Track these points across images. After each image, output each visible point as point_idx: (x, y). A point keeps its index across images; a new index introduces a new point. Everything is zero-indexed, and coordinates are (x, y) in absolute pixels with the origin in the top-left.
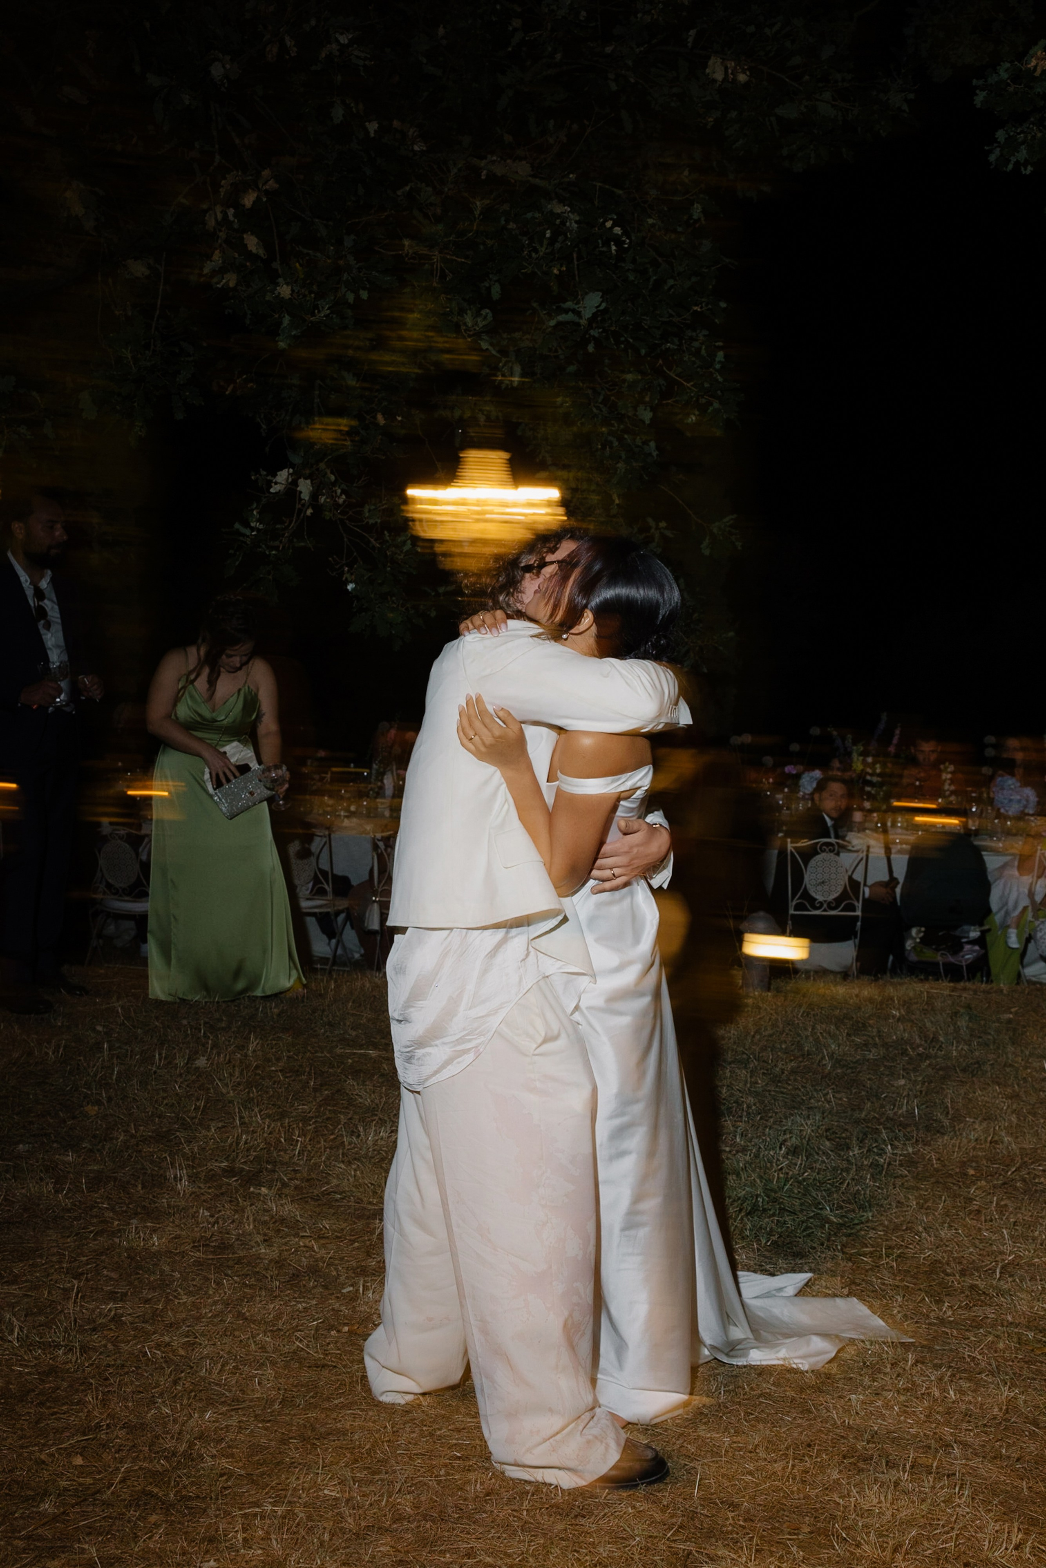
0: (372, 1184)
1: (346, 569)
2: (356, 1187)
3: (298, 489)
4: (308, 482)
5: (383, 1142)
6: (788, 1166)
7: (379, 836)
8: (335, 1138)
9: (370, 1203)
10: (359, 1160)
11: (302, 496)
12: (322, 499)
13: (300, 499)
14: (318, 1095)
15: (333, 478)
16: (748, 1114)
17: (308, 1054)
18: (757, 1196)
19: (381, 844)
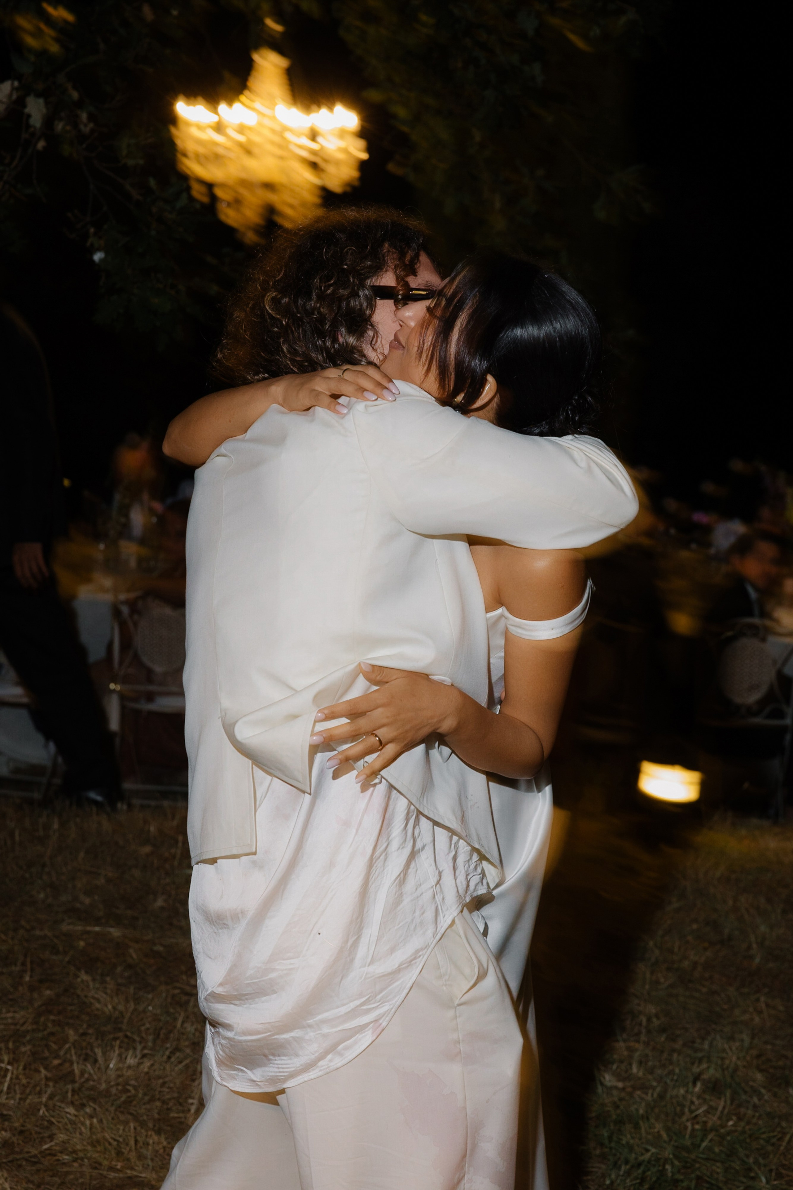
0: (115, 1140)
1: (92, 230)
2: (93, 1144)
3: (27, 110)
4: (41, 101)
5: (130, 1073)
6: (707, 1112)
7: (122, 597)
8: (60, 1065)
9: (111, 1169)
10: (94, 1100)
11: (32, 121)
12: (59, 126)
13: (28, 126)
14: (36, 995)
15: (75, 95)
16: (649, 1032)
17: (21, 932)
18: (666, 1161)
19: (125, 610)
